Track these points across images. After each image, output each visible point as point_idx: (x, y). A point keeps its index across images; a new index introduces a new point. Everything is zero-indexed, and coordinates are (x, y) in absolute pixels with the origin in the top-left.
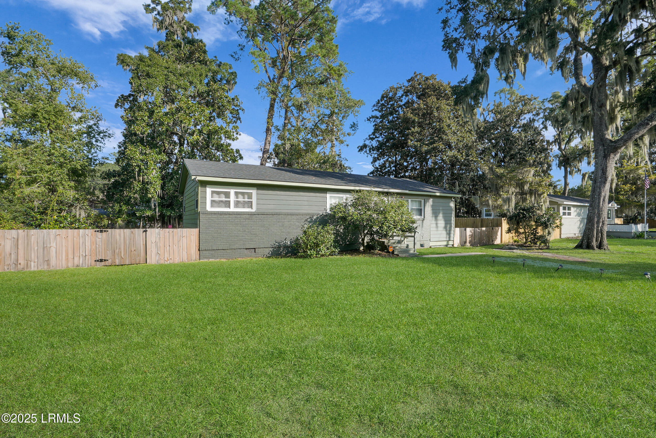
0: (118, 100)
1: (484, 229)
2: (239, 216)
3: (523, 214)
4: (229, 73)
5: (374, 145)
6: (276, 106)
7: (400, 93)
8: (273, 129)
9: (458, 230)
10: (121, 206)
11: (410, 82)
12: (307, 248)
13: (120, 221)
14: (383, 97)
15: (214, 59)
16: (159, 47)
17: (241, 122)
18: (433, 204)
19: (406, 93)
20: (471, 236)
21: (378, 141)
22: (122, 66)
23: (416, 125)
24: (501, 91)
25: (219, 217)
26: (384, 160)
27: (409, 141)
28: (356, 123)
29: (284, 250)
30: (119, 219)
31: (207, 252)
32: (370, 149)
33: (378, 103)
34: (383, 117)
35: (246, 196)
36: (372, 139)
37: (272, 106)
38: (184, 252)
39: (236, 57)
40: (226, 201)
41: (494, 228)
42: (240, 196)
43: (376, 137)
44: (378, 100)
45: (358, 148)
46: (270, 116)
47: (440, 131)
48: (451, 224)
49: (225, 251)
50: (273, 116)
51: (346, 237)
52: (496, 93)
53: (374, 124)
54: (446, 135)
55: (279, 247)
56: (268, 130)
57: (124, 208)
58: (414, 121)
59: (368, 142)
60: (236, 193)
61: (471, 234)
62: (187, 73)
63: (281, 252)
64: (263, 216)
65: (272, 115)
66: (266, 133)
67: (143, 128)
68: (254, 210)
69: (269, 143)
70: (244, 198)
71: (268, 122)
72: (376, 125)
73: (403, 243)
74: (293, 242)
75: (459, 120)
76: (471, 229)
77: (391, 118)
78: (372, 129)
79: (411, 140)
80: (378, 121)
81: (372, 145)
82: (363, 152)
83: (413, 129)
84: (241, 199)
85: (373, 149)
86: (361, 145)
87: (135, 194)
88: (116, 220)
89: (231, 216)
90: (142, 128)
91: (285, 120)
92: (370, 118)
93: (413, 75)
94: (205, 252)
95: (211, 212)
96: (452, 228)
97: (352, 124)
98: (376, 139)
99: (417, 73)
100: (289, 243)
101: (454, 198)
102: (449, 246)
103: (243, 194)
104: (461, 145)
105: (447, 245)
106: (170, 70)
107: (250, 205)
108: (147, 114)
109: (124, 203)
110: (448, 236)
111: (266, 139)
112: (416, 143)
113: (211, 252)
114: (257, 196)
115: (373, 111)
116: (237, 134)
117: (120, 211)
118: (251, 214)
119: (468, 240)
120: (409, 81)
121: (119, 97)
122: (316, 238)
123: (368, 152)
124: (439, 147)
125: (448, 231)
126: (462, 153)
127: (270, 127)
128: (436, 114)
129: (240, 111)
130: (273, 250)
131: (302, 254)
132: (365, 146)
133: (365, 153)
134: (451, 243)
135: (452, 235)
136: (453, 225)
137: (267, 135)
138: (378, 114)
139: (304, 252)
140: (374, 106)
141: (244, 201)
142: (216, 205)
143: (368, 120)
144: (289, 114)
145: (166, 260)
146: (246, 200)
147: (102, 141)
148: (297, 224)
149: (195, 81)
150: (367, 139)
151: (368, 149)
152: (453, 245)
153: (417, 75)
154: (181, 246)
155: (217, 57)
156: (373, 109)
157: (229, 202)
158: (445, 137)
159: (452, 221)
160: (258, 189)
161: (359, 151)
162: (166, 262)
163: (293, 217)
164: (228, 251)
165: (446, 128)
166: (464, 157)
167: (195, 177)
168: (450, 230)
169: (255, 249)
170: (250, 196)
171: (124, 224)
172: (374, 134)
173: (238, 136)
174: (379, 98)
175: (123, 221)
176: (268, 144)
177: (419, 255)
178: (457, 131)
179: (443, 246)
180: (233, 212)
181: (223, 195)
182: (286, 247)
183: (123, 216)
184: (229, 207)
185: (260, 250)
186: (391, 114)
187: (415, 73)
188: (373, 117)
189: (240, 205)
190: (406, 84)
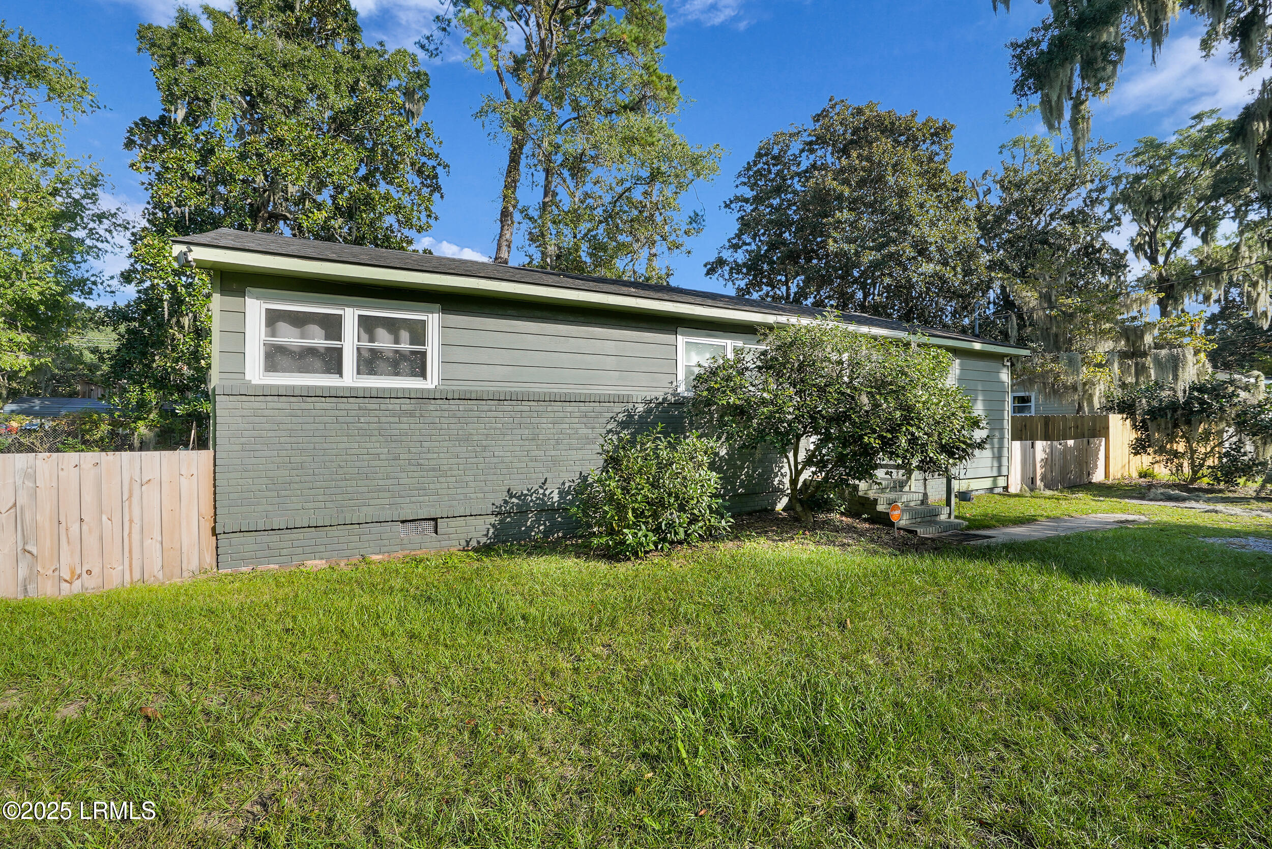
0: (132, 129)
1: (1071, 443)
2: (373, 404)
3: (1202, 402)
4: (409, 73)
5: (740, 261)
6: (523, 161)
7: (796, 147)
8: (517, 216)
9: (1017, 445)
10: (142, 391)
11: (818, 120)
12: (623, 518)
13: (142, 429)
14: (759, 155)
15: (378, 48)
16: (240, 9)
17: (442, 197)
18: (961, 374)
19: (810, 147)
20: (1046, 461)
21: (747, 251)
22: (149, 53)
23: (845, 204)
24: (1015, 143)
25: (295, 406)
26: (760, 293)
27: (830, 241)
28: (700, 214)
29: (538, 521)
30: (140, 423)
31: (250, 538)
32: (732, 269)
33: (749, 169)
34: (758, 200)
35: (405, 335)
36: (736, 247)
37: (515, 159)
38: (147, 542)
39: (432, 47)
40: (328, 349)
41: (1091, 440)
42: (381, 333)
43: (745, 244)
44: (748, 163)
45: (705, 266)
46: (511, 184)
47: (901, 218)
48: (1002, 429)
49: (321, 533)
50: (518, 184)
51: (735, 473)
52: (1003, 147)
53: (739, 215)
54: (917, 226)
55: (523, 511)
56: (505, 214)
57: (151, 395)
58: (840, 197)
59: (727, 255)
60: (367, 325)
61: (1044, 456)
62: (301, 61)
63: (531, 528)
64: (463, 405)
65: (515, 181)
66: (501, 221)
67: (182, 192)
68: (431, 382)
69: (509, 246)
70: (397, 341)
71: (505, 197)
72: (742, 218)
73: (906, 489)
74: (568, 493)
75: (940, 196)
76: (1045, 443)
77: (776, 202)
78: (735, 227)
79: (835, 241)
80: (749, 208)
81: (735, 261)
82: (716, 275)
83: (838, 214)
84: (384, 342)
85: (736, 268)
86: (712, 260)
87: (177, 362)
88: (133, 425)
89: (343, 404)
90: (178, 191)
91: (546, 195)
92: (731, 202)
93: (826, 105)
94: (237, 539)
95: (263, 387)
96: (1006, 440)
97: (692, 215)
98: (745, 248)
99: (837, 100)
100: (556, 498)
101: (1011, 358)
102: (996, 491)
103: (392, 326)
104: (950, 249)
105: (991, 490)
106: (256, 52)
107: (418, 366)
108: (196, 157)
109: (150, 386)
110: (996, 464)
111: (501, 236)
112: (846, 247)
113: (264, 538)
114: (442, 336)
115: (737, 186)
116: (429, 216)
117: (142, 405)
118: (424, 397)
119: (1039, 471)
120: (817, 118)
121: (136, 124)
122: (654, 485)
123: (727, 277)
124: (904, 252)
125: (996, 450)
126: (954, 268)
127: (511, 209)
128: (891, 180)
129: (439, 170)
130: (502, 522)
131: (603, 540)
132: (721, 262)
133: (720, 279)
134: (1001, 482)
135: (1005, 461)
136: (1008, 435)
137: (502, 227)
138: (749, 193)
139: (611, 532)
140: (739, 175)
141: (397, 352)
142: (284, 361)
143: (727, 206)
144: (555, 180)
145: (66, 575)
146: (405, 346)
147: (109, 239)
148: (583, 431)
149: (323, 81)
150: (723, 247)
151: (727, 268)
152: (1006, 488)
153: (836, 104)
154: (137, 520)
155: (386, 44)
156: (738, 182)
157: (339, 351)
158: (913, 230)
159: (1006, 422)
160: (445, 310)
161: (708, 274)
162: (65, 585)
163: (569, 408)
164: (334, 532)
165: (915, 210)
166: (960, 277)
167: (184, 248)
168: (1001, 448)
169: (435, 520)
170: (418, 333)
171: (152, 434)
172: (739, 236)
173: (432, 221)
174: (751, 158)
175: (150, 427)
176: (504, 248)
177: (968, 528)
178: (938, 220)
179: (982, 492)
180: (351, 388)
181: (315, 329)
182: (545, 510)
183: (151, 416)
184: (339, 371)
185: (453, 523)
186: (778, 190)
187: (830, 100)
188: (737, 199)
189: (382, 365)
190: (810, 125)
